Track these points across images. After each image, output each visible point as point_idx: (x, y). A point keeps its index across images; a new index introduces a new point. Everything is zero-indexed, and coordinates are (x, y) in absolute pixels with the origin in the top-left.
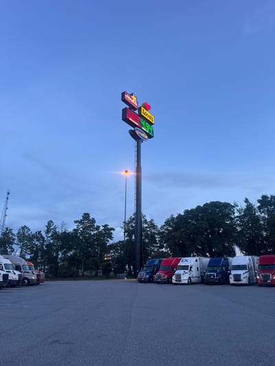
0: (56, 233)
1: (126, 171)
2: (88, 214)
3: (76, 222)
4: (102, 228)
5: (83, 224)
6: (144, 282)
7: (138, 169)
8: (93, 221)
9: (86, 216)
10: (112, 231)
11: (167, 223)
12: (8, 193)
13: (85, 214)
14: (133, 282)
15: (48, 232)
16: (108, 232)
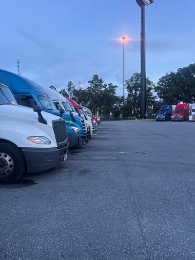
0: (75, 90)
1: (124, 38)
2: (97, 76)
3: (89, 82)
4: (108, 86)
5: (94, 83)
6: (163, 120)
7: (143, 35)
8: (101, 81)
9: (96, 77)
10: (115, 88)
11: (162, 80)
12: (18, 63)
13: (95, 76)
14: (151, 121)
15: (69, 90)
16: (112, 88)
